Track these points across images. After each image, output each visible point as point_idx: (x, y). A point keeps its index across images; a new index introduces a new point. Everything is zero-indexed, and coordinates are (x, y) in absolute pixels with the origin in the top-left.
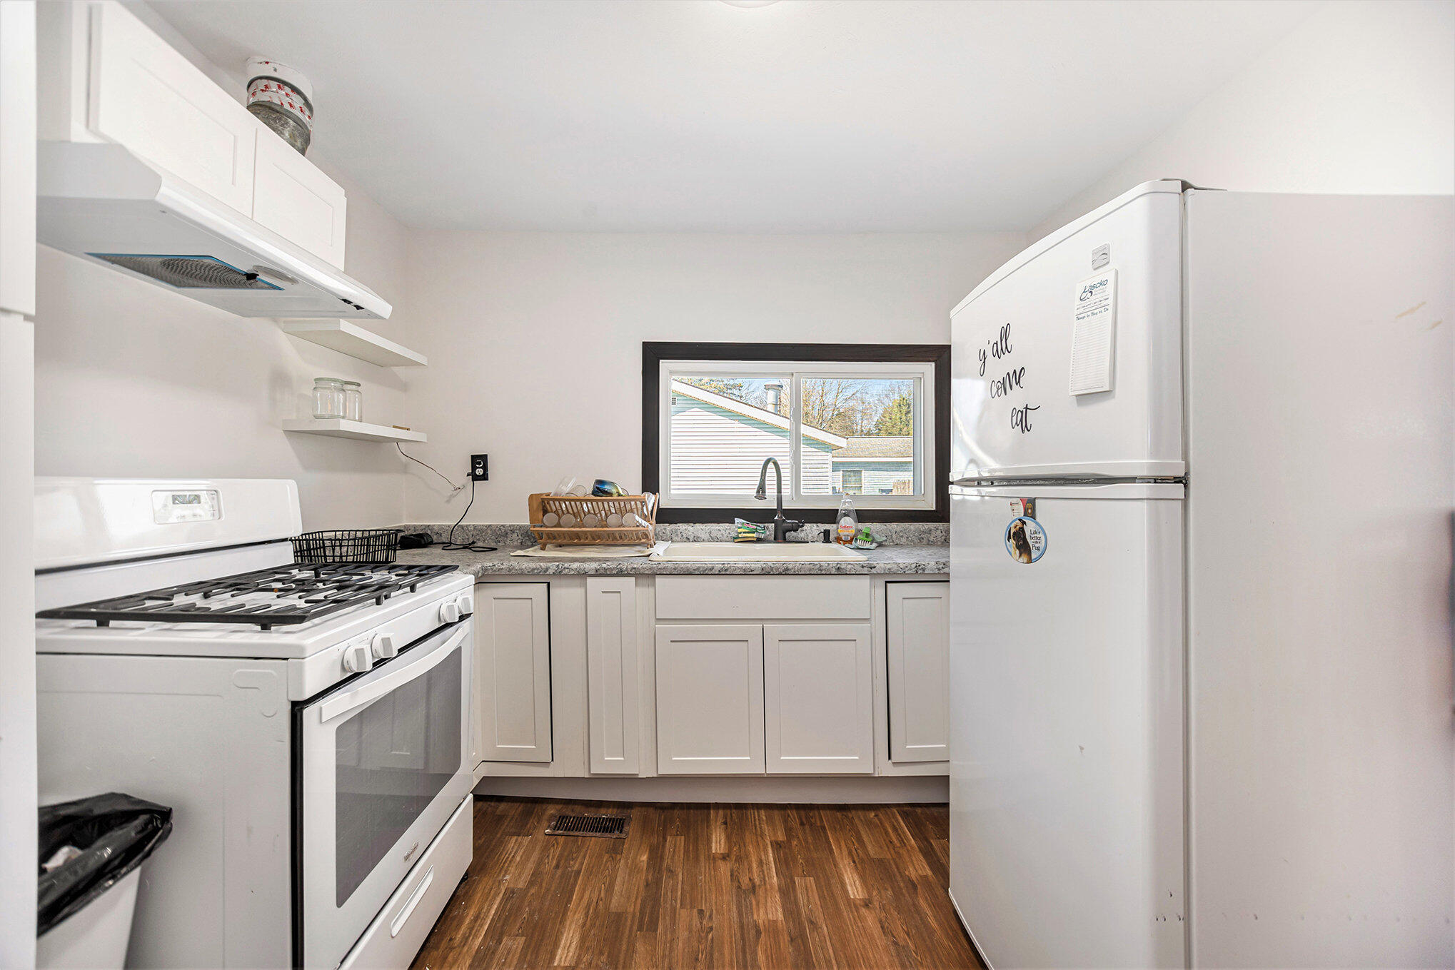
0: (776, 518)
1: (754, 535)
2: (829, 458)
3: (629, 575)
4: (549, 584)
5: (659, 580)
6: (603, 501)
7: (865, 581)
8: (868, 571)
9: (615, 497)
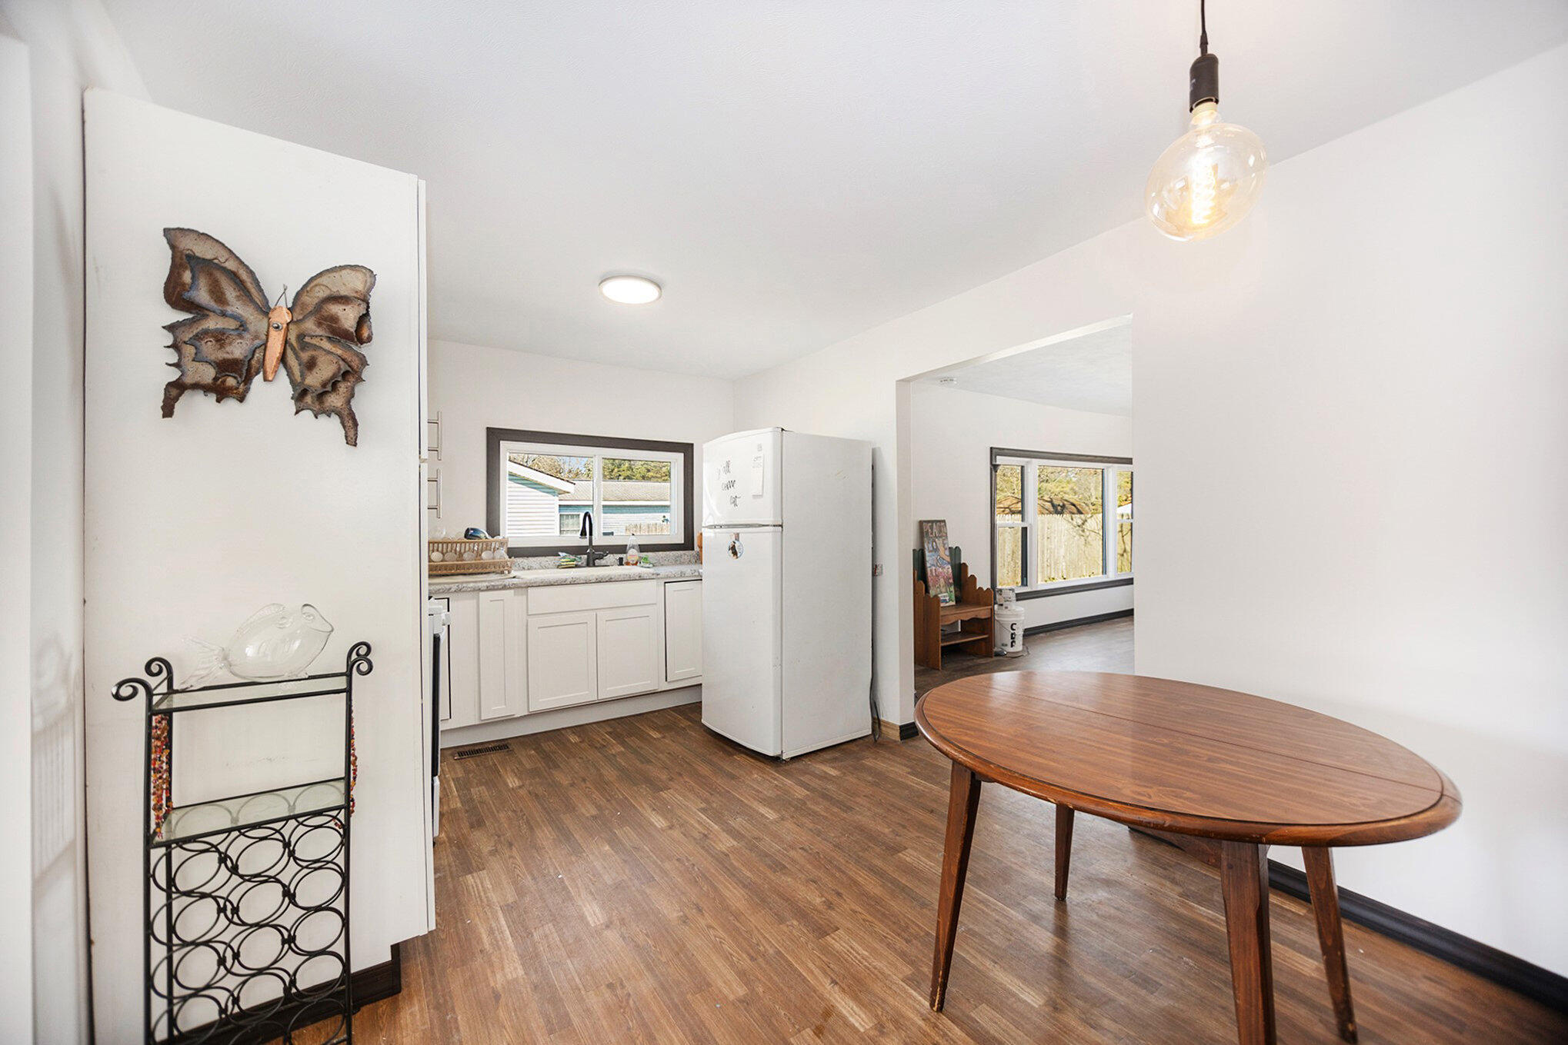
0: (588, 551)
1: (574, 563)
2: (556, 501)
3: (510, 588)
4: (448, 599)
5: (530, 590)
6: (474, 543)
7: (654, 582)
8: (655, 577)
9: (484, 540)
